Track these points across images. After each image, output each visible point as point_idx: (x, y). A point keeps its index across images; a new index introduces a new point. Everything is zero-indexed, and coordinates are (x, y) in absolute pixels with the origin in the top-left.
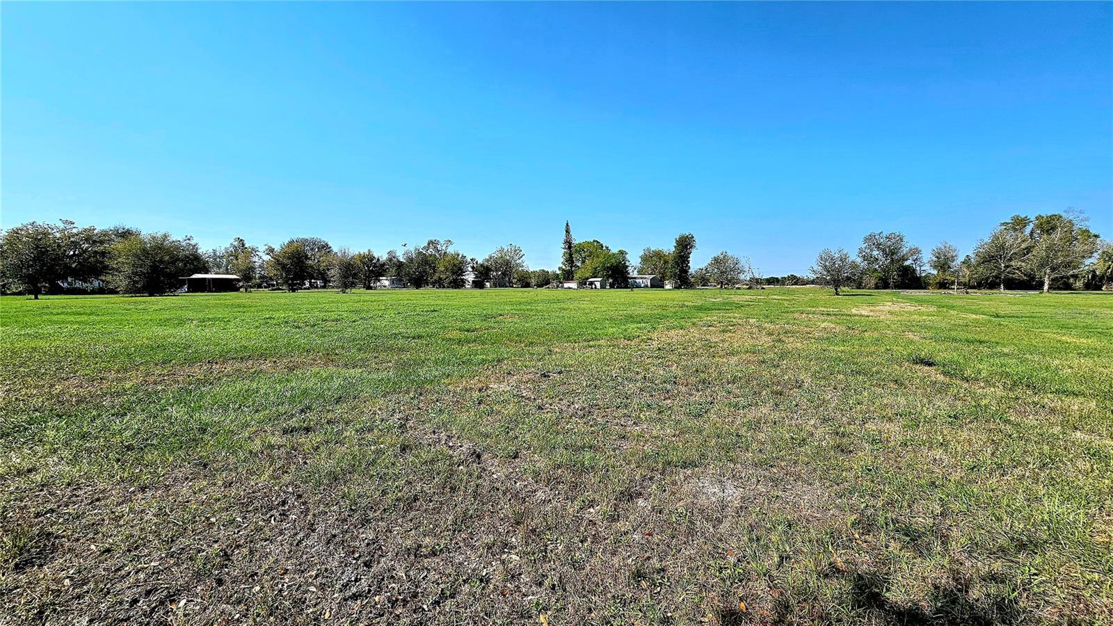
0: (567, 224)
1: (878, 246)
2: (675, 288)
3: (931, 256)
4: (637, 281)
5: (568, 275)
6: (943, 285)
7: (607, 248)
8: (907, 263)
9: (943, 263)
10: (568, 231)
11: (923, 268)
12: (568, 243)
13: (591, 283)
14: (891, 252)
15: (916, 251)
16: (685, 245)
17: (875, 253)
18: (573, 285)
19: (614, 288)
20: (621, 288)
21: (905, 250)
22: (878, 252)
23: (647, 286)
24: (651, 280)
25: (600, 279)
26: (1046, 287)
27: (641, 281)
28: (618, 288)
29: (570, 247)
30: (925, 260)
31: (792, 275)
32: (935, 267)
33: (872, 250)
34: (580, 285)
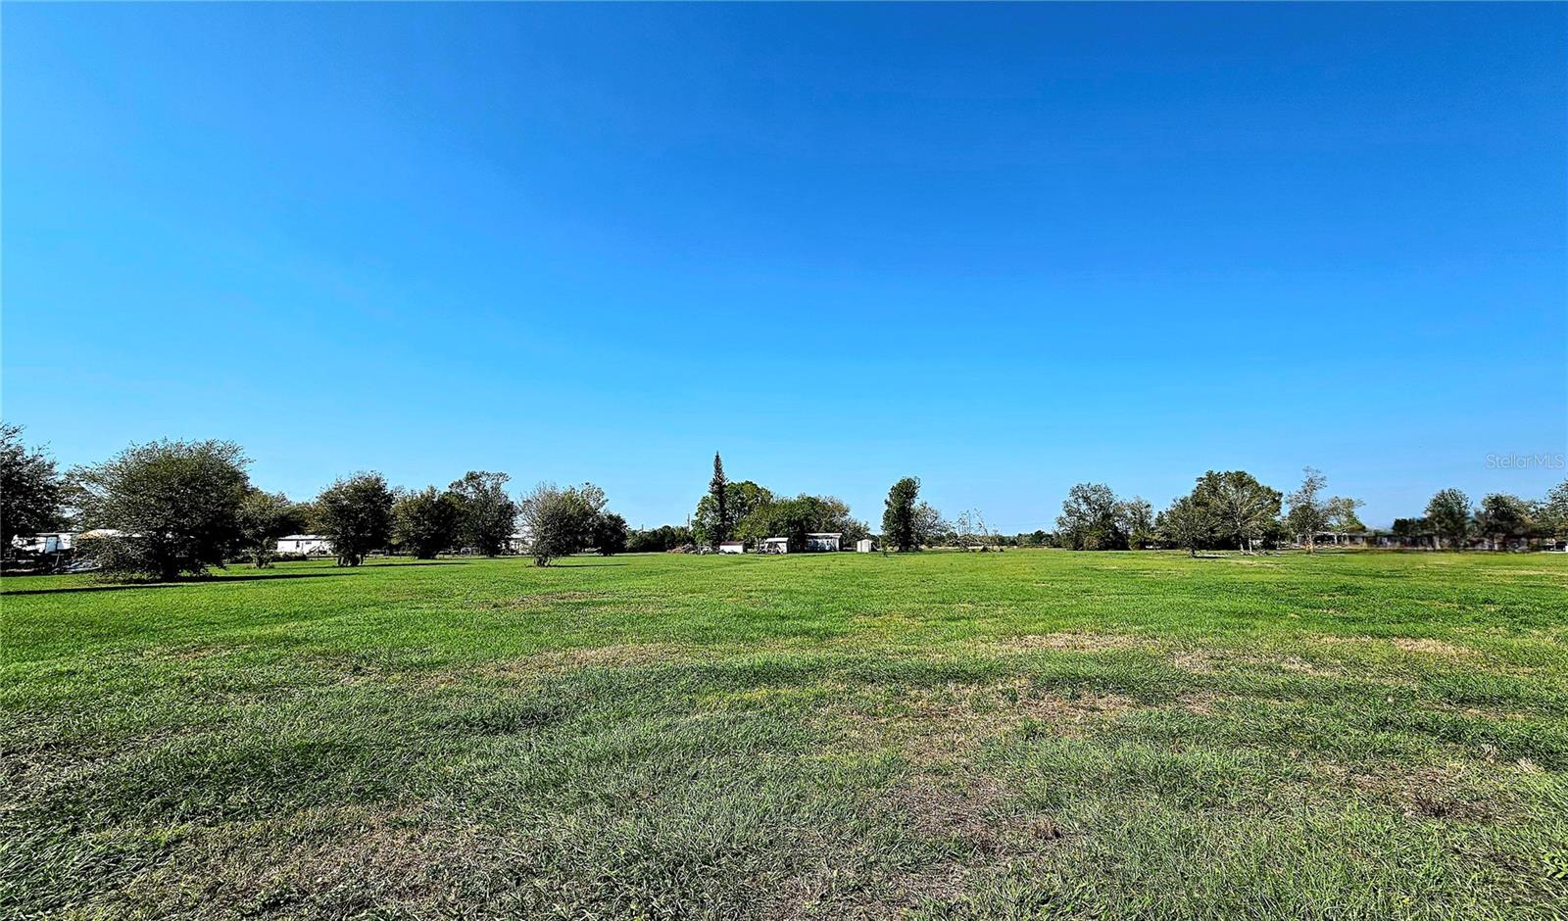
0: (717, 457)
4: (820, 541)
5: (719, 536)
10: (718, 469)
12: (719, 485)
13: (773, 545)
17: (1083, 508)
18: (739, 549)
19: (794, 552)
20: (803, 552)
22: (1086, 508)
25: (786, 539)
27: (825, 541)
28: (799, 551)
29: (721, 492)
33: (1078, 505)
34: (747, 546)
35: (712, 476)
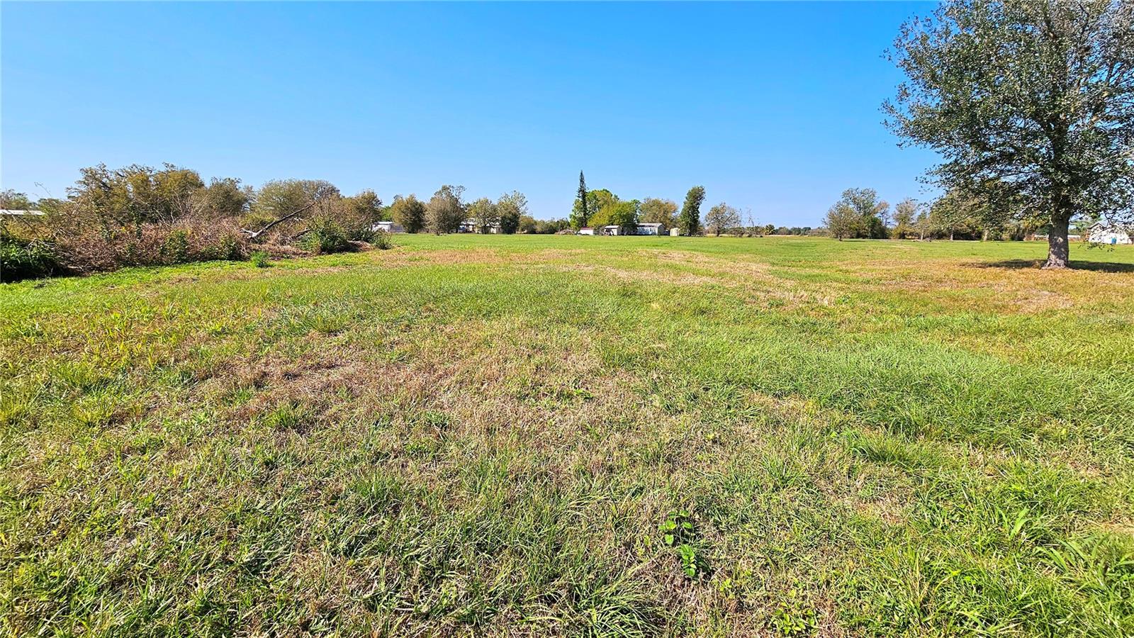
0: (582, 173)
1: (854, 201)
2: (680, 235)
3: (895, 210)
5: (583, 223)
6: (902, 236)
7: (616, 196)
8: (876, 216)
9: (903, 217)
10: (582, 181)
11: (888, 221)
12: (583, 192)
13: (609, 230)
14: (866, 208)
15: (884, 206)
16: (696, 197)
17: (851, 206)
18: (590, 232)
19: (623, 235)
20: (630, 235)
21: (876, 205)
22: (853, 206)
23: (654, 234)
24: (659, 228)
25: (616, 227)
26: (985, 237)
27: (649, 229)
28: (627, 234)
29: (584, 196)
30: (890, 214)
31: (770, 225)
32: (897, 220)
33: (848, 204)
34: (597, 232)
35: (578, 187)
